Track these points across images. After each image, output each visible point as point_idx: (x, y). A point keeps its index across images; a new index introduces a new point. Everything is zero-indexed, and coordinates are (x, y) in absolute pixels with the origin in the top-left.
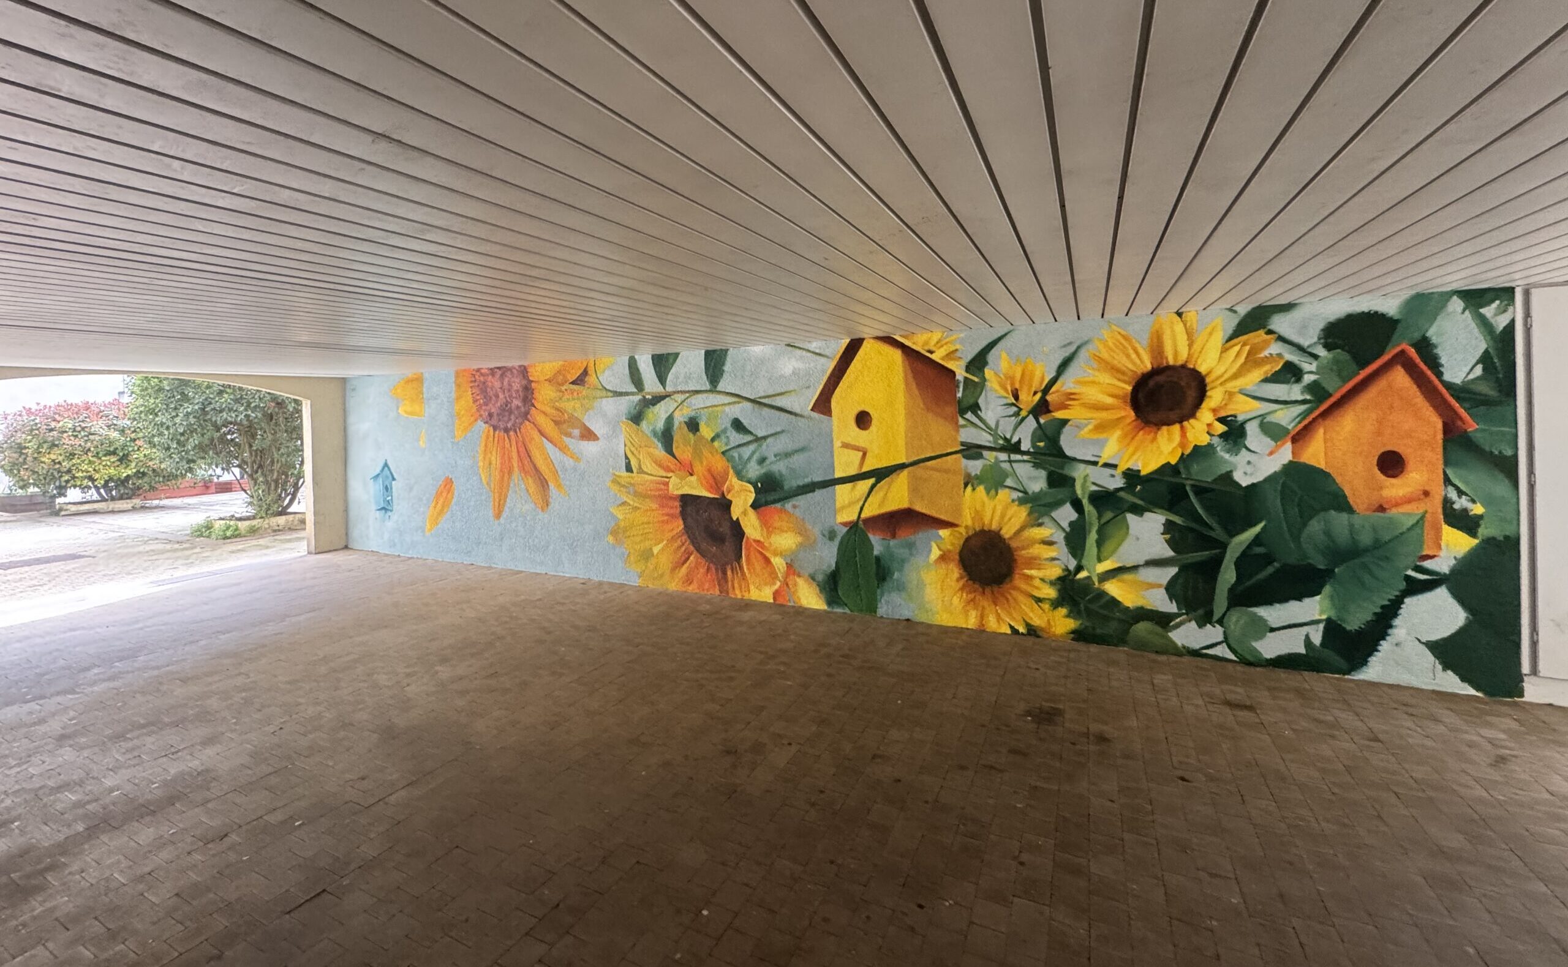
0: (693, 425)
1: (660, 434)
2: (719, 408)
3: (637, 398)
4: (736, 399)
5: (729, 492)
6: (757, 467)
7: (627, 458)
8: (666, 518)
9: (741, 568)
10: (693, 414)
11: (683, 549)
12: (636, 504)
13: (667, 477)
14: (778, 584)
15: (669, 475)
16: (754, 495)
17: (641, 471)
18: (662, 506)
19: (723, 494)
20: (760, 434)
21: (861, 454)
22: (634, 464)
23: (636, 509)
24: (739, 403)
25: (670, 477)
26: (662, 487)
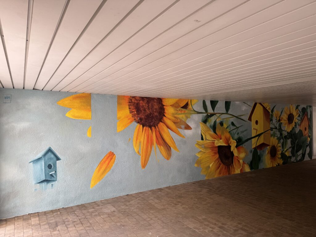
0: (221, 124)
1: (212, 127)
2: (228, 119)
3: (205, 115)
4: (232, 116)
5: (230, 143)
6: (237, 136)
7: (202, 135)
8: (214, 154)
9: (233, 166)
10: (222, 120)
11: (219, 163)
12: (204, 151)
13: (214, 141)
14: (241, 167)
15: (215, 140)
16: (236, 143)
17: (206, 139)
18: (212, 150)
19: (229, 144)
20: (238, 126)
21: (256, 131)
22: (204, 137)
23: (204, 152)
24: (233, 117)
25: (215, 141)
26: (213, 144)
